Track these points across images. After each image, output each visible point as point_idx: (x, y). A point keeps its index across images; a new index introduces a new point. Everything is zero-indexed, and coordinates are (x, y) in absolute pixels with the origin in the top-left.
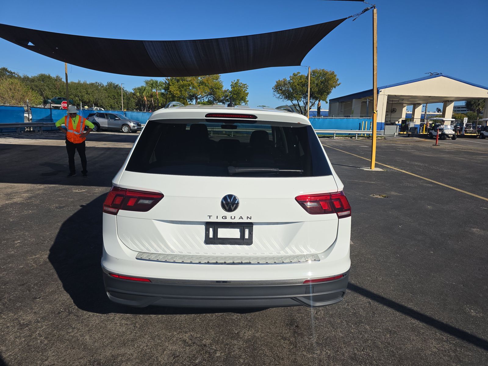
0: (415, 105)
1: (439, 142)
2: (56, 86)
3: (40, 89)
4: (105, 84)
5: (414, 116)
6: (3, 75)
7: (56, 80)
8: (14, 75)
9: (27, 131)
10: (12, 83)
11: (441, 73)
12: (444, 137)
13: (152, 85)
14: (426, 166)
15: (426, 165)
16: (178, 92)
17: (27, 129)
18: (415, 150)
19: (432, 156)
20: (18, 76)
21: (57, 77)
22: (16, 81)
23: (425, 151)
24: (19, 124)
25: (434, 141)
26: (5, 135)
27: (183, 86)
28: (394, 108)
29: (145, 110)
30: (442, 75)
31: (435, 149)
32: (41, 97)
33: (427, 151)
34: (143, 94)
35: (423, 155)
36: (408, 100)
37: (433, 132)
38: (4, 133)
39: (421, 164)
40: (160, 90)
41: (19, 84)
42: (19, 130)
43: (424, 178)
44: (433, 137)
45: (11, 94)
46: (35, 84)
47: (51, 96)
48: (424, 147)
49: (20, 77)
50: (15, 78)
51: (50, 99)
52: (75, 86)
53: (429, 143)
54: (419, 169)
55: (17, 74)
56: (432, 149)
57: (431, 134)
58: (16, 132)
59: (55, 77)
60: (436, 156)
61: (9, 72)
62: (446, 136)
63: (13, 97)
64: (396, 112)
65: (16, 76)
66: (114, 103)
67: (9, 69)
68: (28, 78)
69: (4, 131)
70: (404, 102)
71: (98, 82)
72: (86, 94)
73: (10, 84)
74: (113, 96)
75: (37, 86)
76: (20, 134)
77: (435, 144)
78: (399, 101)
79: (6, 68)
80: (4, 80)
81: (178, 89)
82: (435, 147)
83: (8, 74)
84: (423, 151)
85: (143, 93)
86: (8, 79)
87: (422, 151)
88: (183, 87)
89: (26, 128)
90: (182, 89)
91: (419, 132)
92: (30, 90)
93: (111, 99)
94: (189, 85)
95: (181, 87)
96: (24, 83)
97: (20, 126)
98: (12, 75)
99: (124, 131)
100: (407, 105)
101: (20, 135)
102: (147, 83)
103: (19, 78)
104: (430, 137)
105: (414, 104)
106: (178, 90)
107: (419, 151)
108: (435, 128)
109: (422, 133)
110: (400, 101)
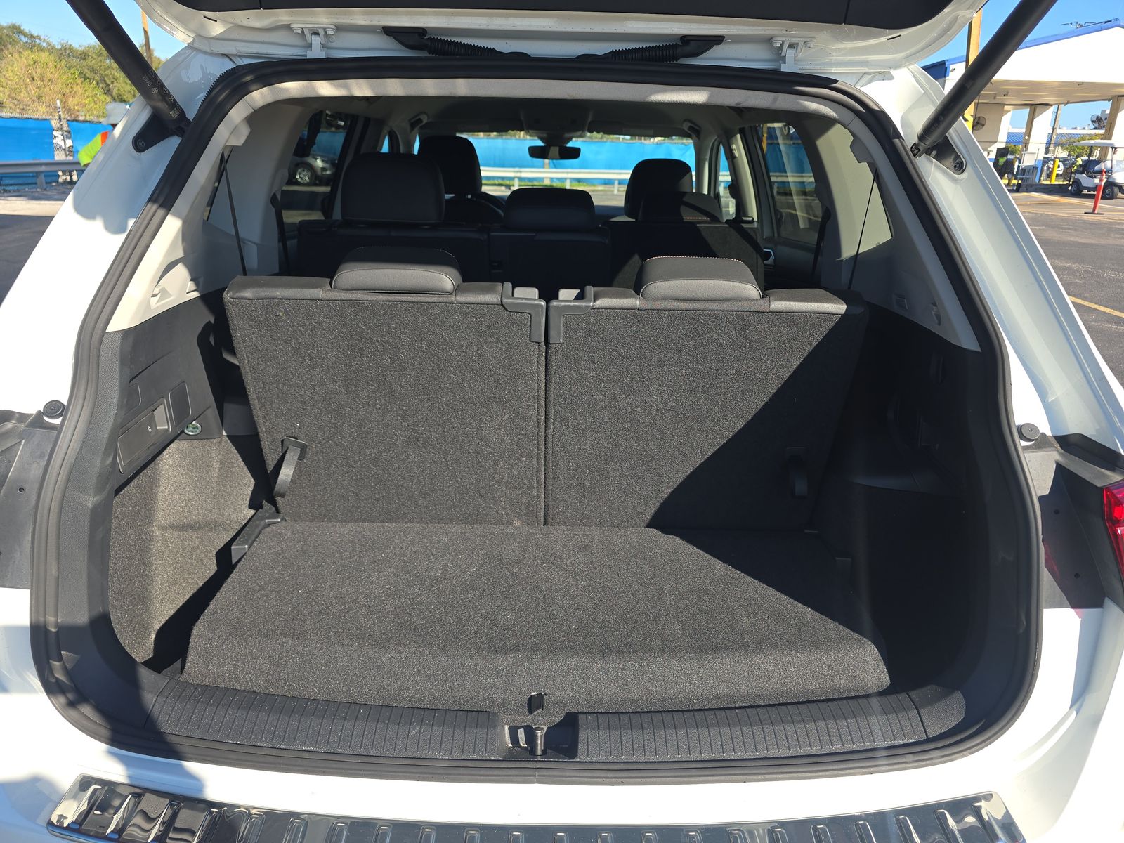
0: (1036, 109)
1: (1102, 204)
3: (102, 77)
5: (1029, 136)
6: (14, 43)
8: (38, 41)
9: (65, 182)
10: (35, 63)
11: (1117, 20)
12: (1113, 190)
14: (1087, 272)
15: (1089, 267)
17: (64, 177)
18: (1042, 225)
19: (1093, 242)
20: (49, 44)
22: (44, 56)
23: (1069, 229)
24: (40, 165)
25: (1089, 203)
26: (10, 191)
28: (979, 117)
30: (1118, 23)
31: (1092, 223)
32: (105, 96)
33: (1075, 230)
35: (1069, 238)
36: (1018, 93)
37: (1085, 180)
38: (7, 188)
39: (1075, 266)
41: (51, 64)
42: (42, 179)
43: (1097, 307)
44: (1082, 191)
45: (34, 91)
46: (90, 64)
47: (129, 96)
48: (1063, 219)
49: (53, 48)
50: (41, 49)
51: (129, 101)
53: (1073, 208)
54: (1074, 281)
55: (44, 40)
56: (1085, 222)
57: (1077, 182)
58: (36, 183)
60: (1102, 241)
61: (26, 35)
62: (1116, 190)
63: (39, 97)
64: (983, 125)
65: (44, 44)
67: (26, 28)
68: (71, 49)
69: (6, 181)
70: (1010, 99)
73: (29, 65)
75: (94, 71)
76: (45, 190)
77: (1091, 211)
78: (995, 98)
79: (17, 24)
80: (16, 55)
82: (1091, 218)
83: (25, 39)
84: (1065, 229)
86: (26, 53)
87: (1062, 228)
89: (60, 173)
91: (1040, 180)
92: (79, 81)
96: (63, 63)
97: (43, 168)
98: (33, 43)
99: (300, 180)
100: (1014, 109)
101: (45, 192)
103: (51, 49)
104: (1077, 191)
105: (1032, 105)
107: (1053, 228)
108: (1088, 168)
109: (1048, 183)
110: (999, 99)
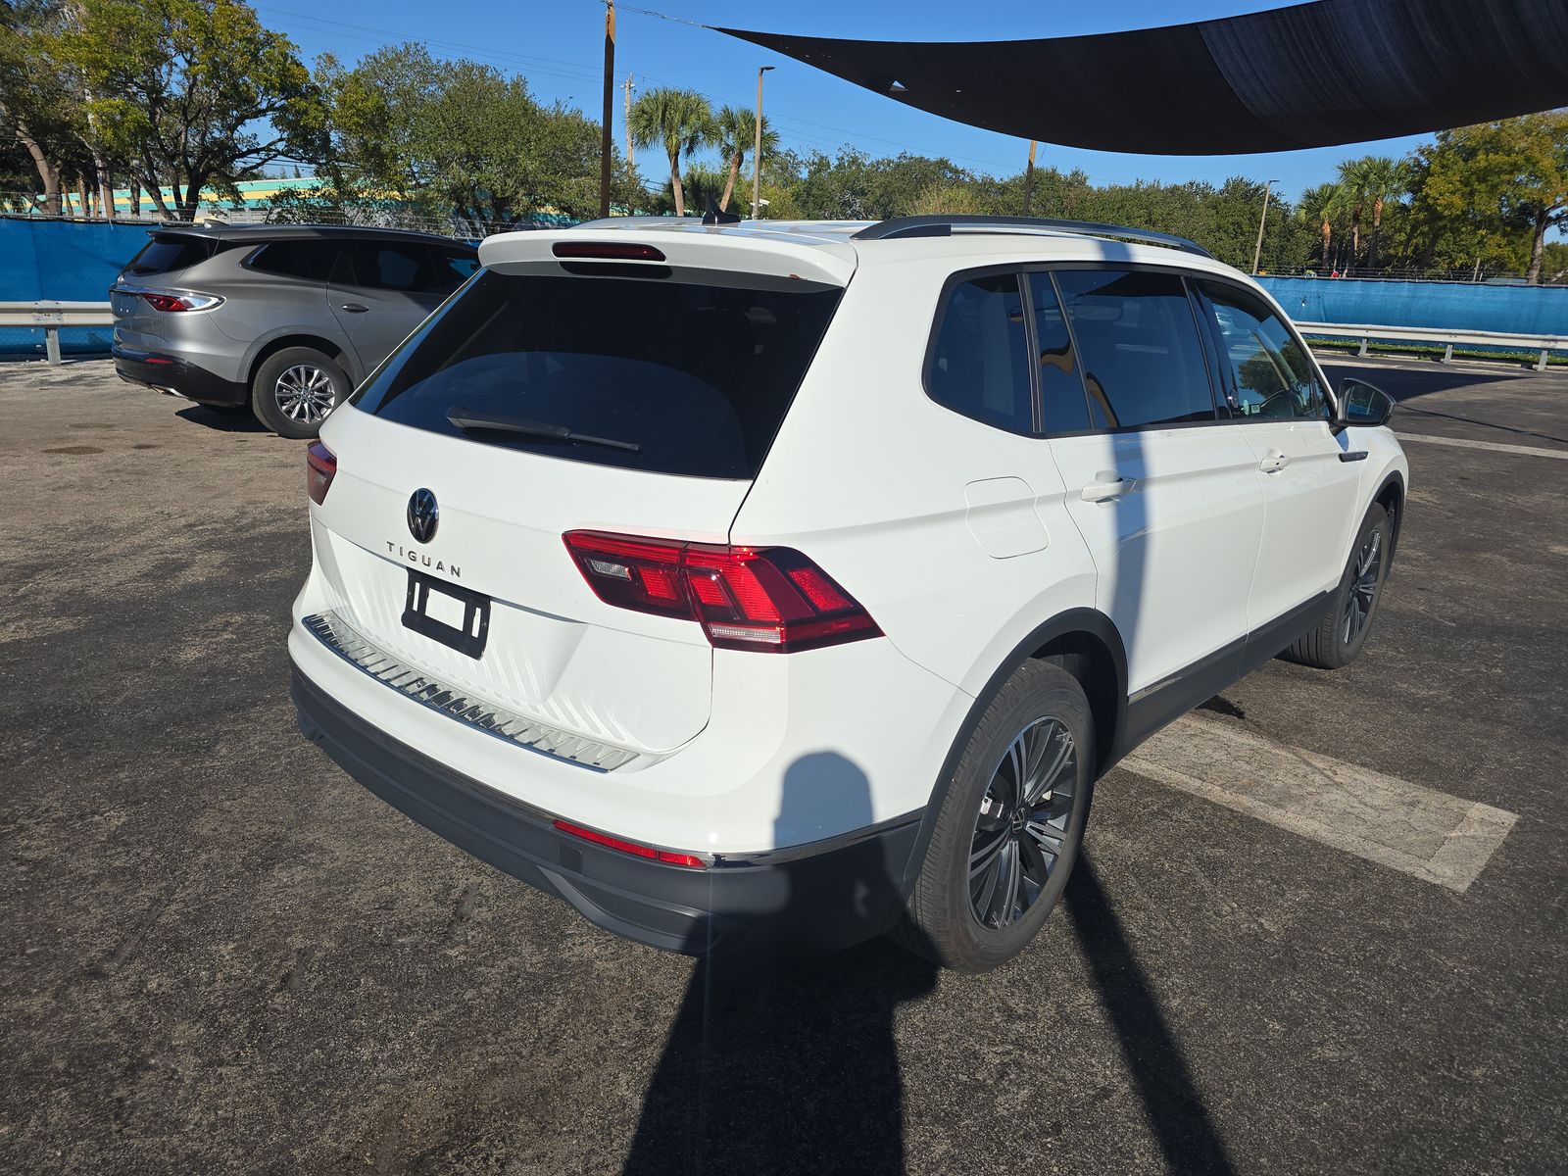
2: (1065, 203)
4: (1218, 185)
6: (938, 179)
7: (1070, 184)
8: (962, 176)
10: (950, 201)
13: (1365, 177)
16: (1457, 200)
20: (972, 178)
21: (1075, 174)
22: (965, 192)
27: (1483, 176)
29: (1346, 271)
34: (1322, 213)
40: (1397, 192)
50: (964, 184)
52: (1119, 198)
59: (1068, 173)
61: (951, 170)
65: (967, 180)
66: (1234, 250)
67: (953, 163)
68: (992, 183)
71: (1199, 180)
72: (1146, 222)
74: (1232, 224)
79: (945, 159)
81: (1459, 186)
83: (949, 175)
85: (1319, 210)
86: (948, 190)
88: (1482, 180)
90: (1476, 186)
93: (1224, 236)
94: (1515, 168)
95: (1474, 177)
98: (957, 178)
102: (1347, 170)
106: (1458, 190)
